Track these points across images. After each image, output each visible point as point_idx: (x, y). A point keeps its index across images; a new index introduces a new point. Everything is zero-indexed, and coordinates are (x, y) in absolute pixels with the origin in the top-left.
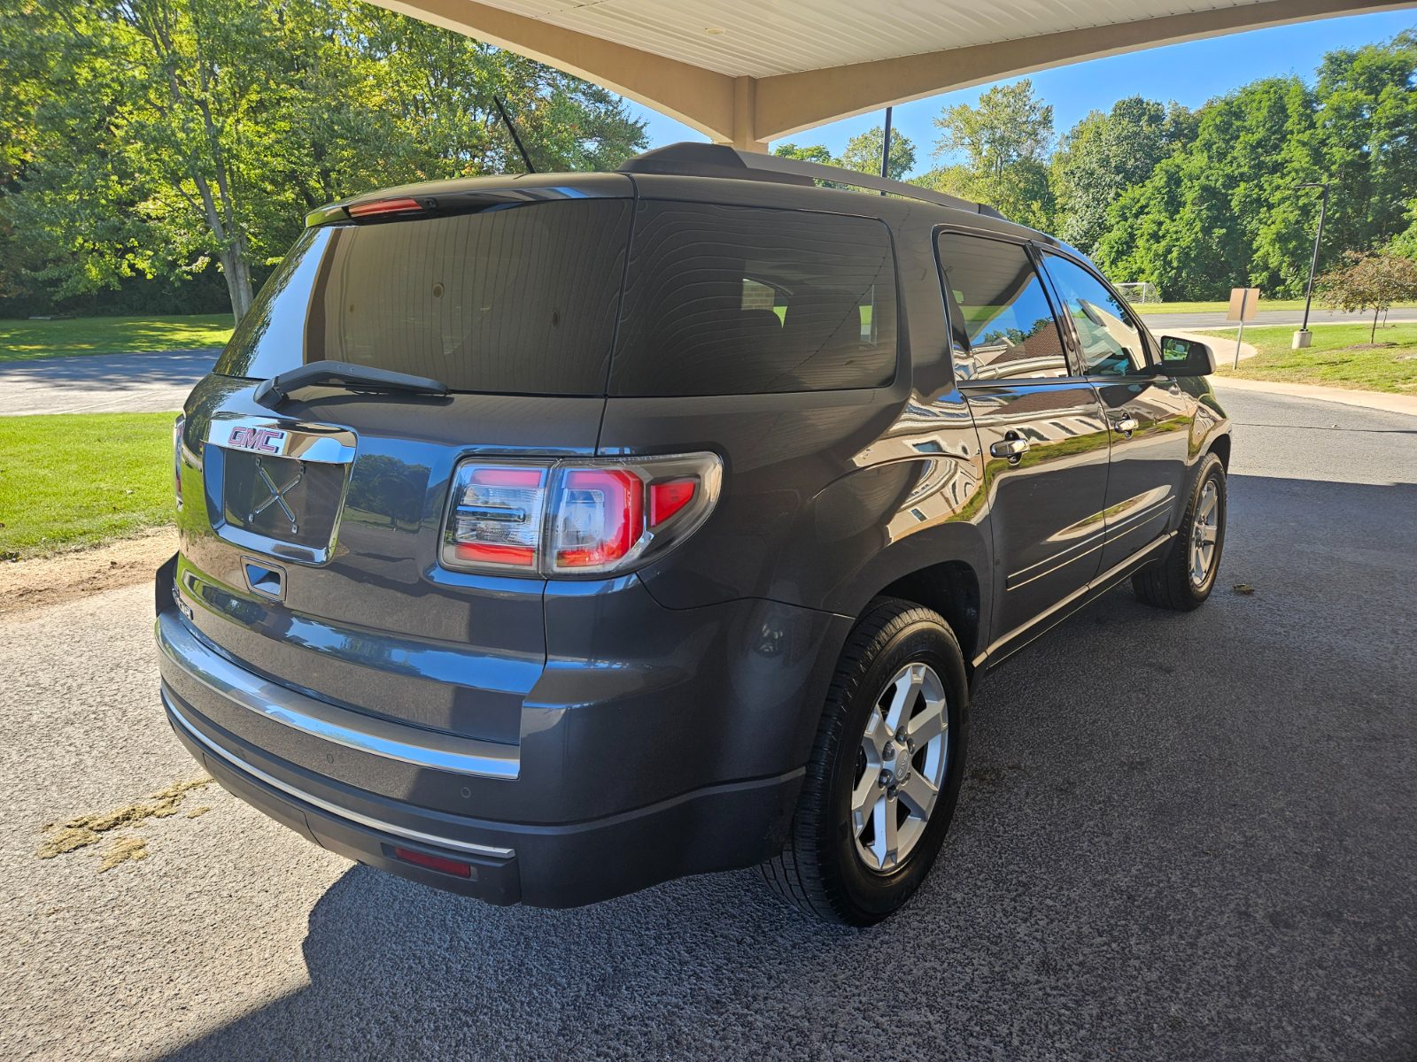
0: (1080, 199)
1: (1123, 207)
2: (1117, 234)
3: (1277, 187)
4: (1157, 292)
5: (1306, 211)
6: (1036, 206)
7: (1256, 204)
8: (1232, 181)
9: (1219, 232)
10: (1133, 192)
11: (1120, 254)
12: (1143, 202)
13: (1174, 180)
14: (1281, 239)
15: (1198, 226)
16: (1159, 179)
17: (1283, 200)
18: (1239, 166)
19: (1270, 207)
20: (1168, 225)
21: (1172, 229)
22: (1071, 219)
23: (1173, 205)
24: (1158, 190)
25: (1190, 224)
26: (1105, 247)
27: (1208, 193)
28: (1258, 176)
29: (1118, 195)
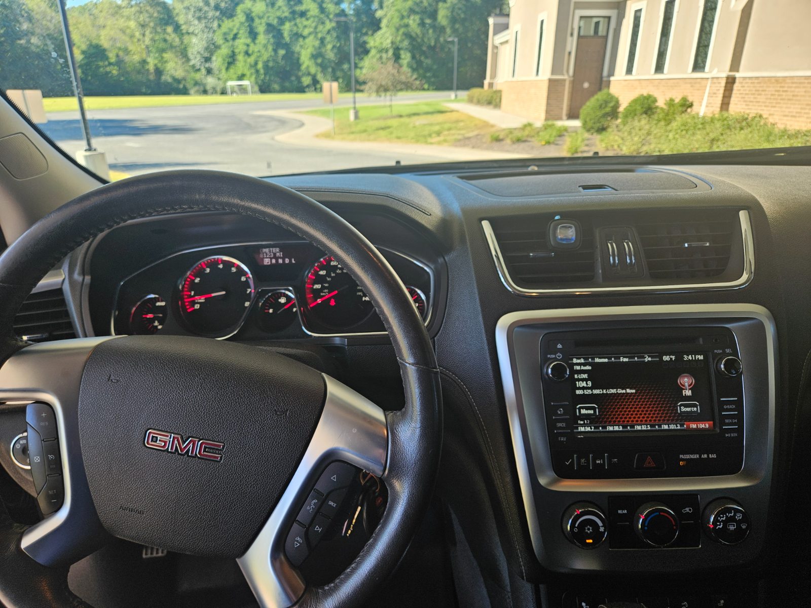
0: (197, 26)
1: (225, 34)
2: (224, 51)
3: (306, 26)
4: (256, 88)
5: (322, 40)
6: (170, 29)
7: (297, 36)
8: (282, 21)
9: (282, 52)
10: (227, 24)
11: (230, 64)
12: (235, 31)
13: (250, 18)
14: (314, 57)
15: (270, 48)
16: (240, 17)
17: (310, 34)
18: (283, 12)
19: (304, 38)
20: (252, 46)
21: (256, 50)
22: (194, 40)
23: (253, 35)
24: (242, 24)
25: (265, 46)
26: (220, 59)
27: (270, 28)
28: (294, 19)
29: (219, 26)
